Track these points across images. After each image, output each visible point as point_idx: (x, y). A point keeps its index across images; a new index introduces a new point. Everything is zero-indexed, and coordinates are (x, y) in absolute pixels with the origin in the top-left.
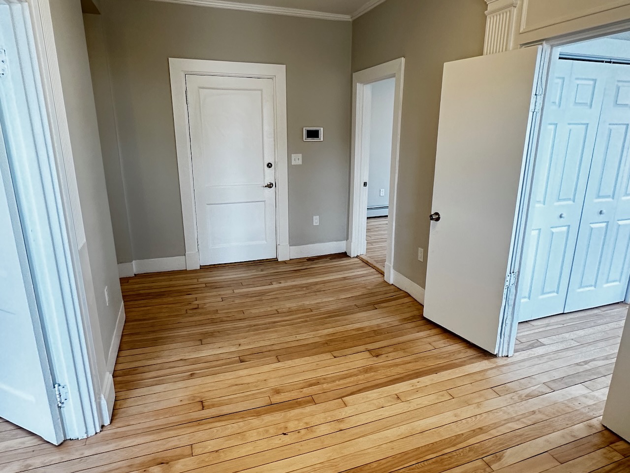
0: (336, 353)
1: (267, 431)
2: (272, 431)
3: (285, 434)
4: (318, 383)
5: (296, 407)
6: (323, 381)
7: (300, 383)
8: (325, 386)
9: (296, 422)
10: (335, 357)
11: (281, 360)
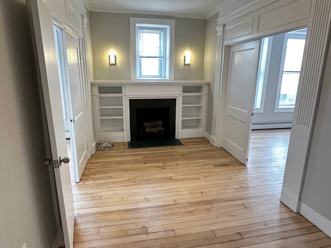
0: (172, 234)
1: (209, 194)
2: (207, 194)
3: (202, 192)
4: (187, 212)
5: (198, 202)
6: (184, 214)
7: (197, 213)
8: (183, 211)
9: (198, 196)
10: (173, 230)
11: (211, 232)
